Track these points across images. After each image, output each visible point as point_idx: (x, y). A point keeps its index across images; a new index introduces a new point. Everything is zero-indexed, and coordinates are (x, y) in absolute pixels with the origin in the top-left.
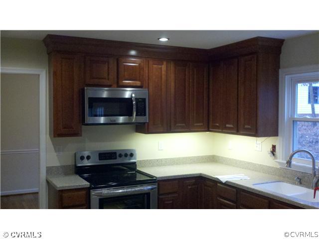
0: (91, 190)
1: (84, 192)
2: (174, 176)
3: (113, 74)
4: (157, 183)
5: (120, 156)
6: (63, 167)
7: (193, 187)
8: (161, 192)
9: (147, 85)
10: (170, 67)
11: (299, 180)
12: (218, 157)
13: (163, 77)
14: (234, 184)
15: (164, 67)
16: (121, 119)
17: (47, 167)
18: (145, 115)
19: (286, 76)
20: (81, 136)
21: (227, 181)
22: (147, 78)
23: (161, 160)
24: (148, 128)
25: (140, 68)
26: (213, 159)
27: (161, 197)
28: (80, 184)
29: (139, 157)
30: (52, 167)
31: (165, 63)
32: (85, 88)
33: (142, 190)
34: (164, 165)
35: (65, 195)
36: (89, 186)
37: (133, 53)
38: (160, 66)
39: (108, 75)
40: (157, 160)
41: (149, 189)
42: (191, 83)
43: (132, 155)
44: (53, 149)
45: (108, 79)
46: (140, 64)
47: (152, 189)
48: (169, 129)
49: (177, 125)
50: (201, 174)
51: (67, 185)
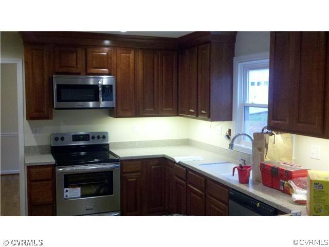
0: (56, 167)
1: (50, 169)
2: (137, 157)
3: (81, 63)
4: (119, 163)
5: (93, 138)
6: (40, 147)
7: (157, 167)
8: (124, 171)
9: (115, 72)
10: (139, 56)
11: (243, 162)
12: (192, 140)
13: (131, 65)
14: (184, 164)
15: (132, 55)
16: (91, 104)
17: (25, 147)
18: (112, 100)
19: (239, 64)
20: (52, 119)
21: (180, 162)
22: (115, 67)
23: (135, 142)
24: (117, 113)
25: (108, 57)
26: (187, 143)
27: (124, 175)
28: (47, 161)
29: (112, 140)
30: (30, 146)
31: (133, 52)
32: (54, 76)
33: (103, 168)
34: (138, 147)
35: (32, 170)
36: (54, 163)
37: (107, 42)
38: (128, 55)
39: (77, 64)
40: (131, 142)
41: (111, 168)
42: (159, 71)
43: (104, 137)
44: (31, 131)
45: (77, 68)
46: (107, 53)
47: (114, 168)
48: (137, 114)
49: (146, 110)
50: (164, 155)
51: (34, 162)
